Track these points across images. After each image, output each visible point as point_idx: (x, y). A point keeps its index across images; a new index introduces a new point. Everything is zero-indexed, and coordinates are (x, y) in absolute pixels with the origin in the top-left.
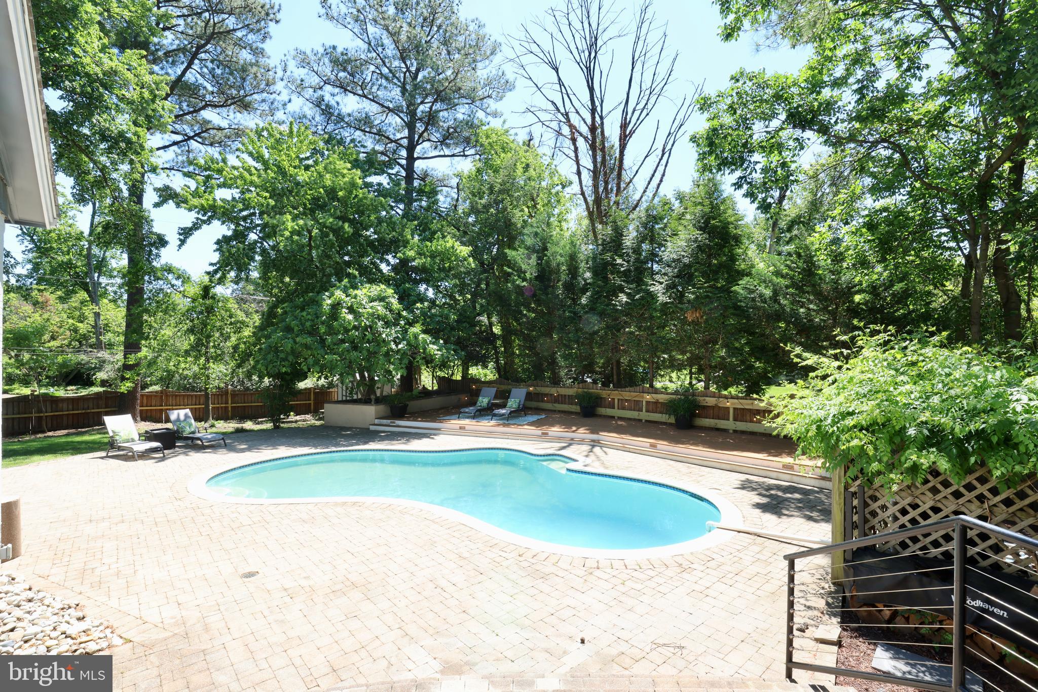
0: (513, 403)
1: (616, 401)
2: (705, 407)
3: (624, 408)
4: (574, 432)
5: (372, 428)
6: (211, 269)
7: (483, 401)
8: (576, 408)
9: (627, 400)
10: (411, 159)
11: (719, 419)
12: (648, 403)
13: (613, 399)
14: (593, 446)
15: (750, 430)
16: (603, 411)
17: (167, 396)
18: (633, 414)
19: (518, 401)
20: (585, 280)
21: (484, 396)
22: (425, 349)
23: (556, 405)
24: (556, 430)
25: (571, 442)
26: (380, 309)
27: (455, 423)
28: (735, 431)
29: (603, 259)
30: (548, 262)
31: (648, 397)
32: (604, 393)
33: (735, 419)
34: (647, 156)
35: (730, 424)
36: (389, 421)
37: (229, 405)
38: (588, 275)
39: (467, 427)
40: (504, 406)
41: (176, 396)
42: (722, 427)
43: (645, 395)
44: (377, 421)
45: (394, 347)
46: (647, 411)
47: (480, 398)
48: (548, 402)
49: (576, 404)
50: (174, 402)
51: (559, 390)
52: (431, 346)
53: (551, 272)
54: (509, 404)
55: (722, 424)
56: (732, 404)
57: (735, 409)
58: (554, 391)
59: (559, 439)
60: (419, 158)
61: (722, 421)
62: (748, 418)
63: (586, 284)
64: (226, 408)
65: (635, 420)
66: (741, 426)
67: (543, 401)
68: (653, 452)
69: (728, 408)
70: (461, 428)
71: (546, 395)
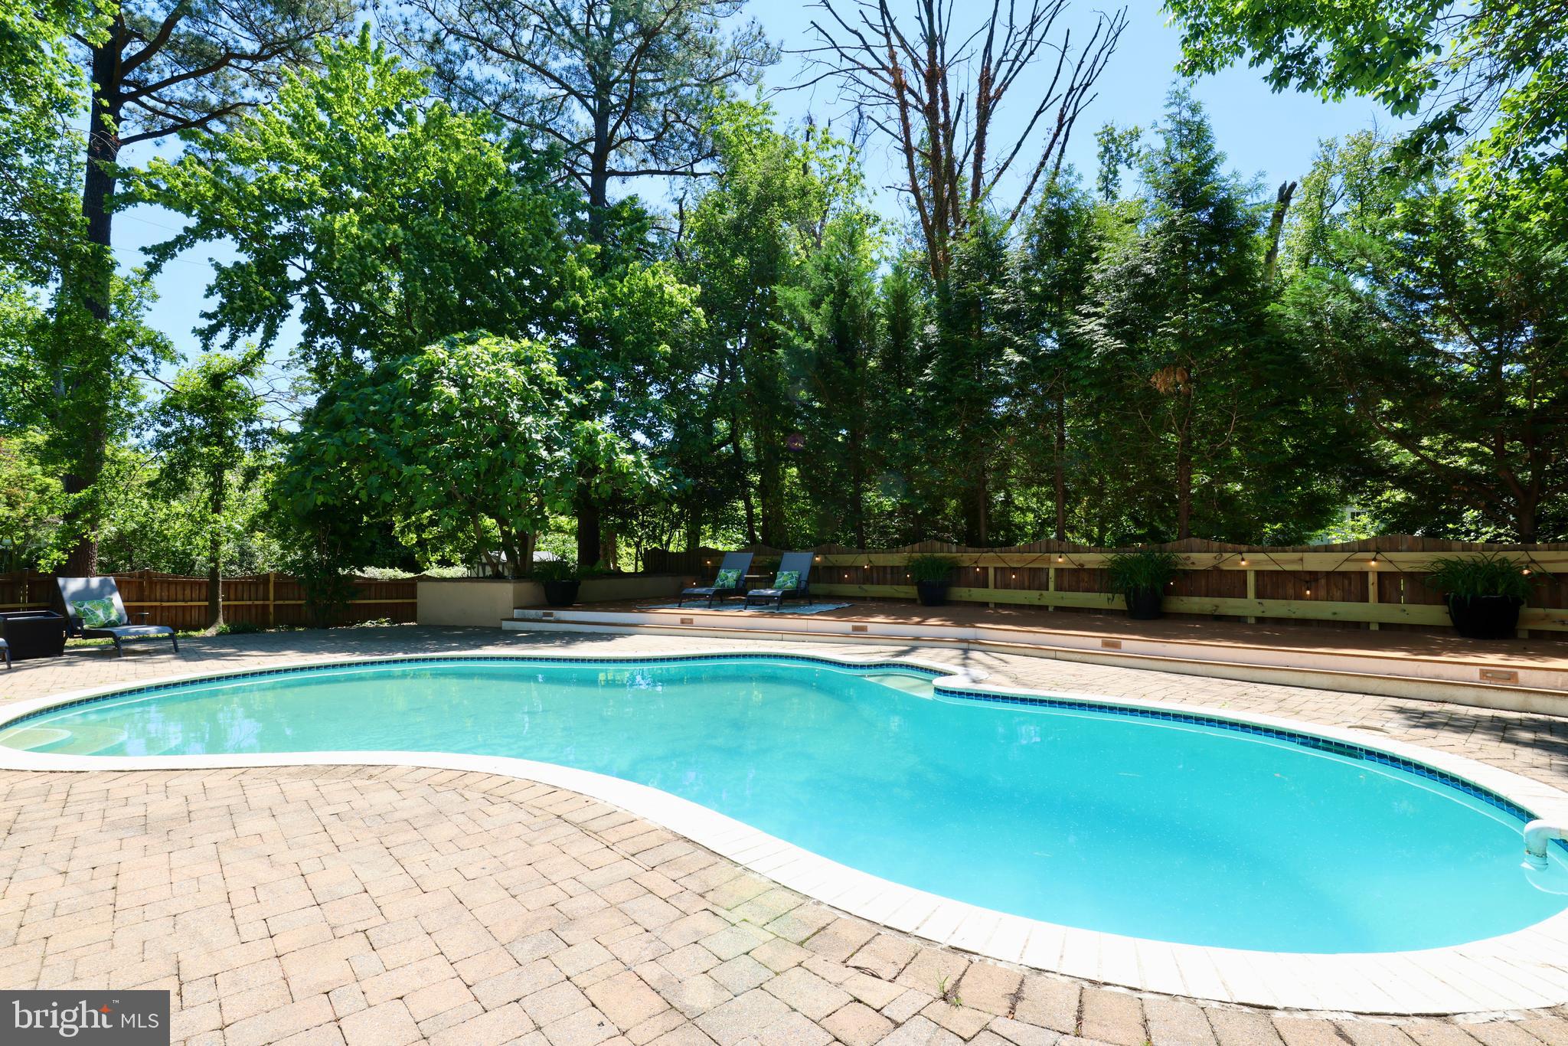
0: (786, 579)
1: (991, 572)
2: (1187, 574)
3: (1007, 586)
4: (918, 623)
5: (507, 625)
6: (205, 324)
7: (729, 577)
8: (911, 591)
9: (1014, 570)
10: (601, 173)
11: (1220, 596)
12: (1060, 572)
13: (985, 569)
14: (966, 651)
15: (1299, 614)
16: (962, 593)
17: (151, 583)
18: (1030, 596)
19: (796, 574)
20: (923, 338)
21: (729, 568)
22: (610, 462)
23: (866, 587)
24: (878, 623)
25: (916, 644)
26: (515, 375)
27: (670, 615)
28: (1261, 620)
29: (964, 295)
30: (854, 307)
31: (1061, 560)
32: (968, 557)
33: (1260, 595)
34: (1039, 112)
35: (1249, 605)
36: (541, 612)
37: (271, 603)
38: (931, 329)
39: (697, 620)
40: (770, 582)
41: (169, 583)
42: (1231, 612)
43: (1053, 556)
44: (517, 613)
45: (544, 454)
46: (1059, 588)
47: (722, 572)
48: (850, 582)
49: (906, 582)
50: (165, 594)
51: (873, 557)
52: (623, 456)
53: (857, 331)
54: (780, 580)
55: (1231, 606)
56: (1252, 563)
57: (1258, 573)
58: (863, 561)
59: (888, 637)
60: (614, 173)
61: (1231, 601)
62: (1291, 592)
63: (927, 347)
64: (265, 607)
65: (1031, 607)
66: (1276, 608)
67: (841, 581)
68: (1111, 656)
69: (1244, 573)
70: (683, 622)
71: (847, 569)
